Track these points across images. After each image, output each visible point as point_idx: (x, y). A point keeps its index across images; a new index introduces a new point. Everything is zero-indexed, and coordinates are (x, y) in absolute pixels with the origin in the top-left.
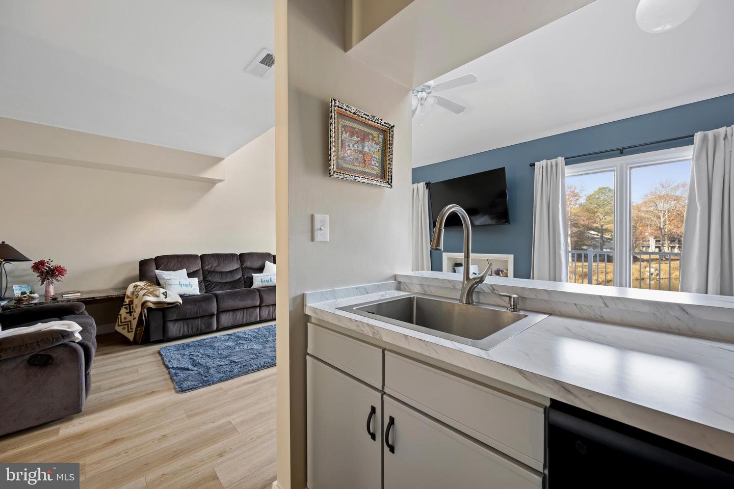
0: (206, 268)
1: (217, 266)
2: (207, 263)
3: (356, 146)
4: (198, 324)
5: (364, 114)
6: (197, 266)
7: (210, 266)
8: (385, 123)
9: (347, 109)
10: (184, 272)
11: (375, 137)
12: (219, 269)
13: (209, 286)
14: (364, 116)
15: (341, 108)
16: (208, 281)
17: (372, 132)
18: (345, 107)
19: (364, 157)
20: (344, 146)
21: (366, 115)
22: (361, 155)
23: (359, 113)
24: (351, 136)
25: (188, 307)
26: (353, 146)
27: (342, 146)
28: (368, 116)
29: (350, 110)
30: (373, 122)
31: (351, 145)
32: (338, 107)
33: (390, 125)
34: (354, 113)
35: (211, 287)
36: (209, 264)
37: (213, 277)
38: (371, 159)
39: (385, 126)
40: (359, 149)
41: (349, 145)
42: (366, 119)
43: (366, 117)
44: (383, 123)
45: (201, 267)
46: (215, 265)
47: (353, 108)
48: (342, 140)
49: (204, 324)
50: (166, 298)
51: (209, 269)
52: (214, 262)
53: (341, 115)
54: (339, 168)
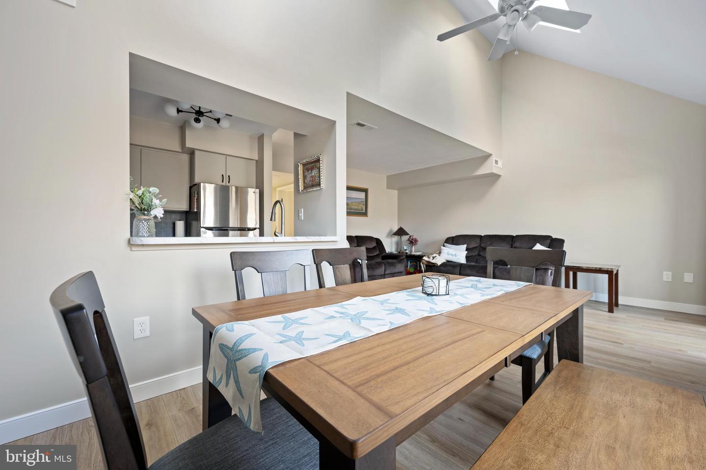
6: (477, 243)
7: (485, 245)
10: (465, 246)
11: (315, 166)
14: (309, 160)
17: (314, 164)
18: (303, 162)
22: (312, 178)
23: (307, 161)
24: (308, 171)
26: (309, 176)
27: (306, 178)
29: (305, 162)
30: (313, 160)
32: (301, 163)
33: (318, 156)
39: (317, 158)
40: (311, 175)
44: (315, 158)
45: (479, 244)
46: (489, 243)
47: (304, 160)
48: (305, 175)
50: (432, 260)
53: (304, 165)
54: (305, 188)
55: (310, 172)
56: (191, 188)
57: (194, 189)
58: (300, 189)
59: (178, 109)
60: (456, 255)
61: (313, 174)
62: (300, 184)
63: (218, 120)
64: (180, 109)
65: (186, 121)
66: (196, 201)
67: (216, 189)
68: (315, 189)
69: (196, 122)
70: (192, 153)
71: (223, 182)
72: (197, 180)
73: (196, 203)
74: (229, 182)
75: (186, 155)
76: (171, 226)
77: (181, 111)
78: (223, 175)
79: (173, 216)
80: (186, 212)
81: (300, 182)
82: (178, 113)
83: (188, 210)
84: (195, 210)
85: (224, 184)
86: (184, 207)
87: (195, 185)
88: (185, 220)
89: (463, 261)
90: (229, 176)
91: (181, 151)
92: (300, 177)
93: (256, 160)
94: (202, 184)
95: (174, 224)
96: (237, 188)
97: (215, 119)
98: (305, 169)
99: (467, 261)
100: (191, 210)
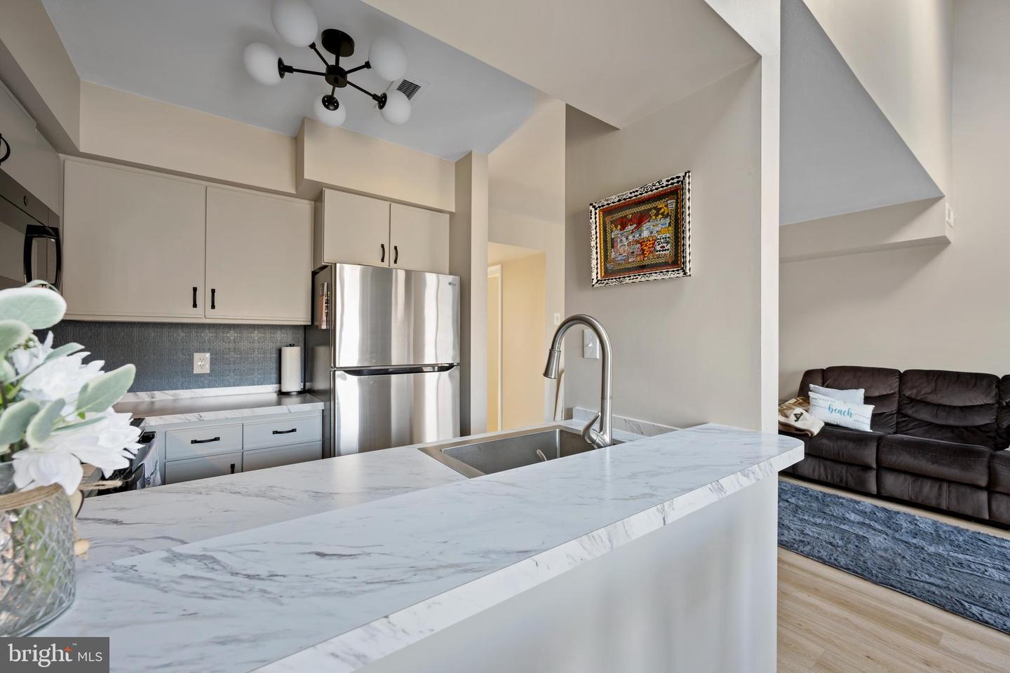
0: (908, 393)
1: (929, 394)
2: (909, 385)
3: (630, 237)
4: (841, 472)
5: (631, 193)
6: (891, 387)
7: (915, 391)
8: (668, 181)
9: (609, 202)
10: (861, 392)
11: (661, 209)
12: (931, 398)
13: (904, 424)
14: (633, 194)
15: (603, 206)
16: (905, 415)
17: (653, 205)
18: (606, 203)
19: (642, 245)
20: (615, 244)
21: (634, 192)
22: (639, 245)
23: (624, 197)
24: (623, 228)
25: (825, 441)
26: (627, 239)
27: (613, 247)
28: (637, 191)
29: (612, 201)
30: (650, 193)
31: (624, 239)
32: (599, 207)
33: (678, 177)
34: (619, 201)
35: (907, 425)
36: (913, 387)
37: (916, 411)
38: (654, 244)
39: (672, 184)
40: (635, 238)
41: (621, 240)
42: (636, 196)
43: (636, 193)
44: (665, 183)
45: (897, 389)
46: (928, 390)
47: (613, 197)
48: (612, 239)
49: (851, 474)
50: (796, 421)
51: (913, 396)
52: (924, 385)
53: (607, 211)
54: (608, 273)
55: (630, 228)
56: (314, 274)
57: (321, 276)
58: (594, 276)
59: (280, 62)
60: (850, 414)
61: (645, 234)
62: (594, 262)
63: (382, 101)
64: (286, 63)
65: (304, 117)
66: (324, 305)
67: (363, 276)
68: (654, 277)
69: (327, 107)
70: (317, 196)
71: (383, 260)
72: (327, 258)
73: (324, 311)
74: (395, 262)
75: (307, 202)
76: (275, 355)
77: (290, 69)
78: (383, 246)
79: (279, 336)
80: (305, 327)
81: (594, 256)
82: (282, 75)
83: (310, 324)
84: (324, 327)
85: (385, 265)
86: (302, 318)
87: (324, 267)
88: (302, 344)
89: (866, 426)
90: (396, 248)
91: (294, 192)
92: (593, 243)
93: (451, 214)
94: (338, 265)
95: (280, 352)
96: (408, 274)
97: (375, 97)
98: (612, 222)
99: (873, 425)
100: (316, 323)
